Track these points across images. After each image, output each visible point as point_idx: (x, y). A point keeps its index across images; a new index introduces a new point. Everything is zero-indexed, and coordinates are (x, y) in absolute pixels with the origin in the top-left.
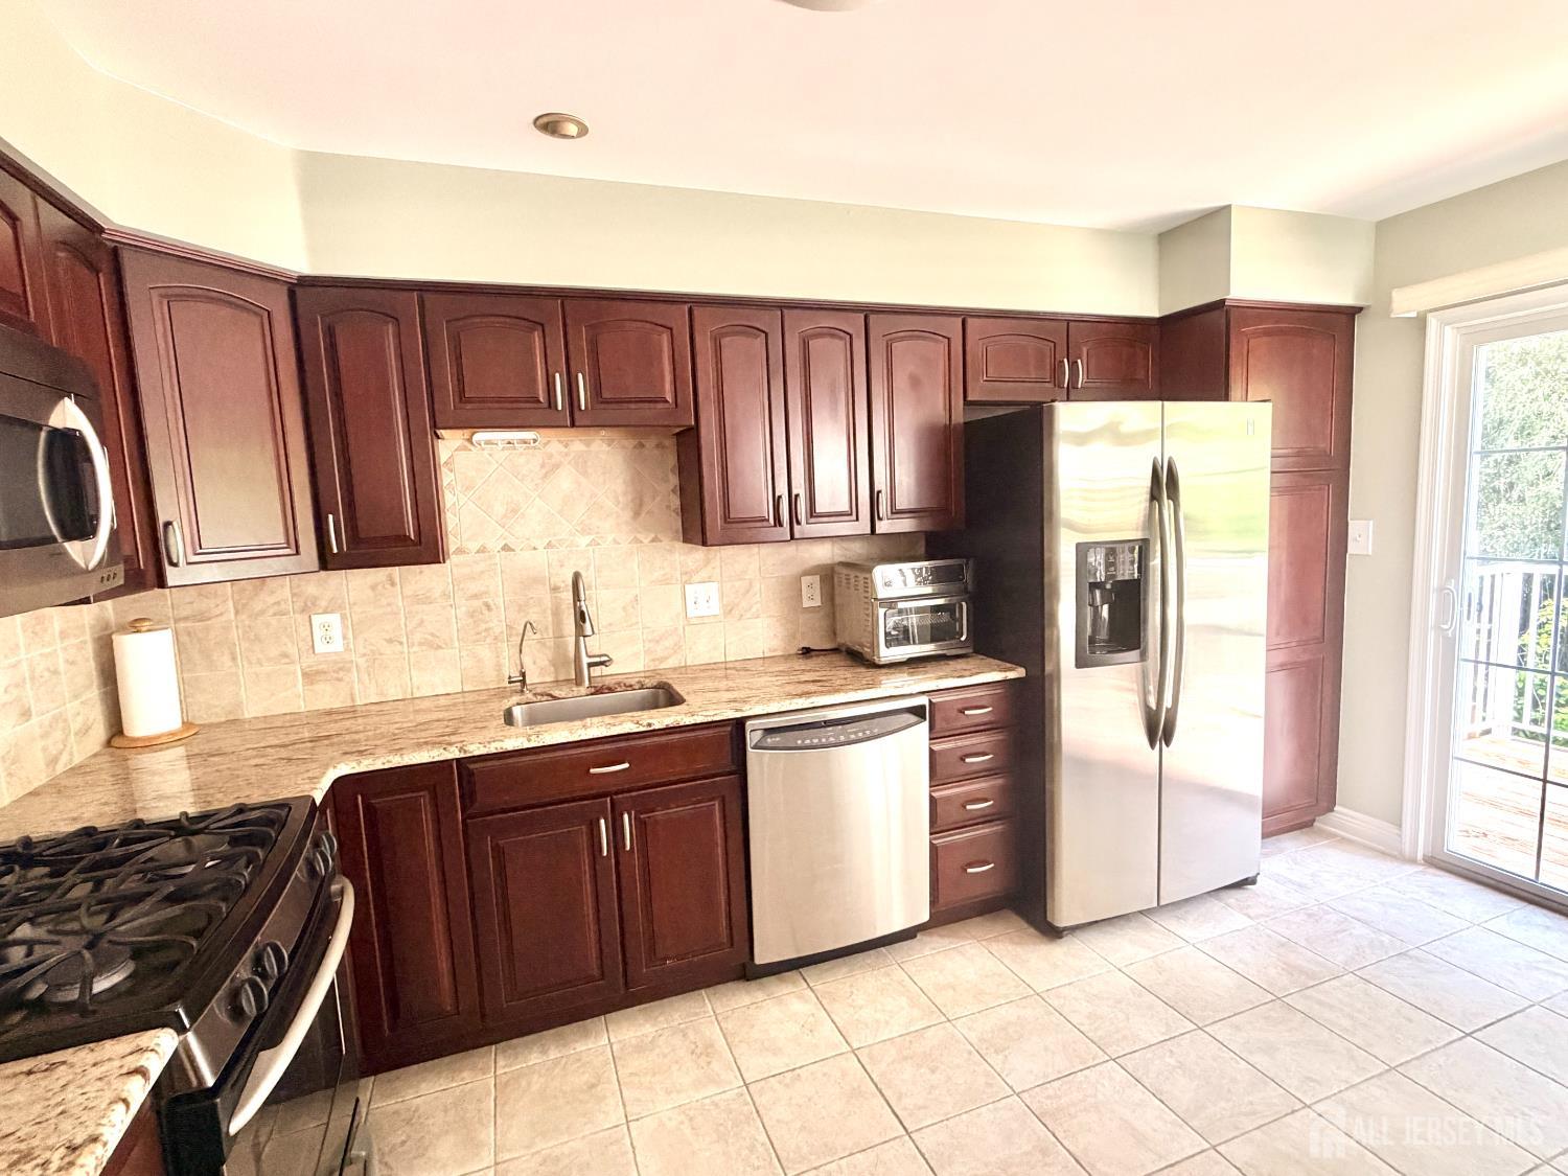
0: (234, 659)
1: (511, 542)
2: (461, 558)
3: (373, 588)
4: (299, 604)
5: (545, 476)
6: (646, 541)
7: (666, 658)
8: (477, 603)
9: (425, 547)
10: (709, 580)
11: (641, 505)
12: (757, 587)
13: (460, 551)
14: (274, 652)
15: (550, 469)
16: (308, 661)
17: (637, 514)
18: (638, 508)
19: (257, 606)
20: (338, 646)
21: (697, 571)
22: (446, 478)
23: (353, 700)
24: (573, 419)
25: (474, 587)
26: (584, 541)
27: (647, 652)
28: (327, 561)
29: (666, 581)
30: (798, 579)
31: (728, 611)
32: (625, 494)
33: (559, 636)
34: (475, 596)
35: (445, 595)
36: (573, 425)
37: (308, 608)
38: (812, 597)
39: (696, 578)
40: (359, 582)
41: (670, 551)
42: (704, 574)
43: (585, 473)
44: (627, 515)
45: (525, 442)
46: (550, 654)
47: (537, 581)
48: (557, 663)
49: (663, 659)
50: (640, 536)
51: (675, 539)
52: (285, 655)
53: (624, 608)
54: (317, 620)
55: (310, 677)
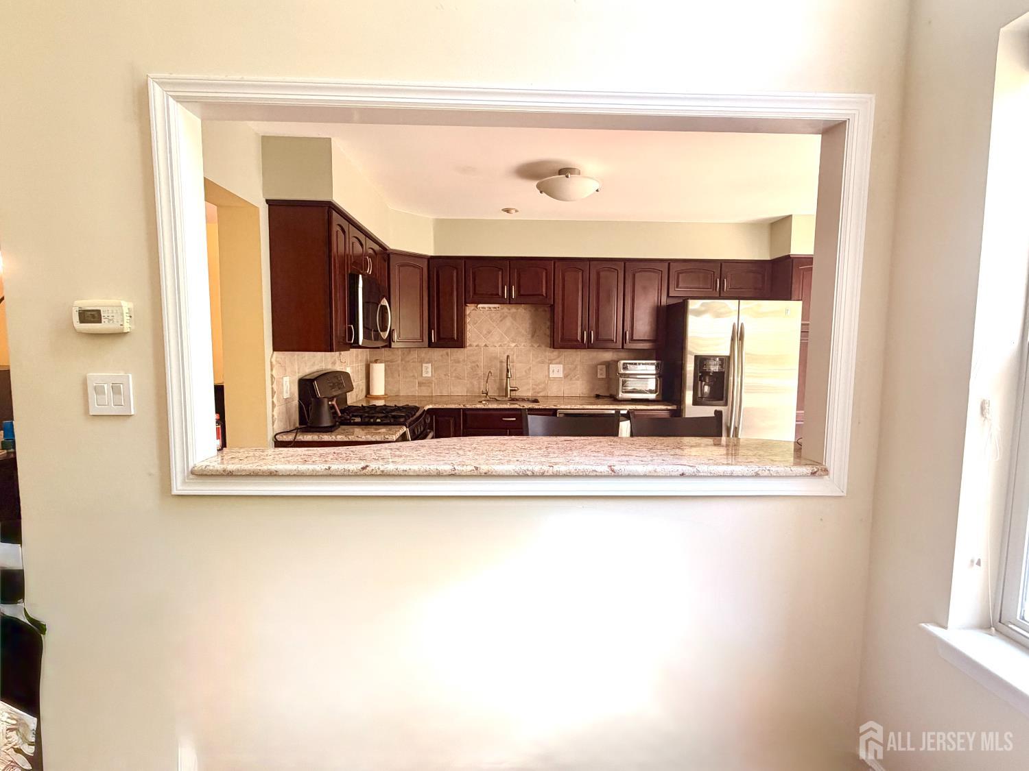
0: (399, 376)
1: (488, 343)
2: (471, 348)
3: (442, 356)
4: (419, 360)
5: (501, 321)
6: (536, 346)
7: (540, 392)
8: (473, 364)
9: (459, 343)
10: (559, 363)
11: (535, 332)
12: (579, 367)
13: (470, 345)
14: (412, 375)
15: (503, 318)
16: (420, 379)
17: (533, 336)
18: (534, 334)
19: (407, 359)
20: (430, 375)
21: (554, 359)
22: (468, 320)
23: (432, 393)
24: (510, 301)
25: (474, 359)
26: (513, 345)
27: (533, 389)
28: (431, 345)
29: (543, 362)
30: (596, 366)
31: (566, 376)
32: (529, 328)
33: (501, 380)
34: (474, 362)
35: (464, 361)
36: (510, 303)
37: (422, 362)
38: (602, 374)
39: (554, 362)
40: (438, 353)
41: (545, 351)
42: (558, 360)
43: (515, 320)
44: (530, 336)
45: (495, 308)
46: (497, 384)
47: (496, 358)
48: (500, 389)
49: (538, 393)
50: (534, 345)
51: (546, 346)
52: (414, 376)
53: (526, 372)
54: (424, 365)
55: (420, 384)
